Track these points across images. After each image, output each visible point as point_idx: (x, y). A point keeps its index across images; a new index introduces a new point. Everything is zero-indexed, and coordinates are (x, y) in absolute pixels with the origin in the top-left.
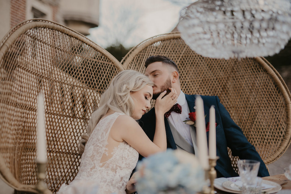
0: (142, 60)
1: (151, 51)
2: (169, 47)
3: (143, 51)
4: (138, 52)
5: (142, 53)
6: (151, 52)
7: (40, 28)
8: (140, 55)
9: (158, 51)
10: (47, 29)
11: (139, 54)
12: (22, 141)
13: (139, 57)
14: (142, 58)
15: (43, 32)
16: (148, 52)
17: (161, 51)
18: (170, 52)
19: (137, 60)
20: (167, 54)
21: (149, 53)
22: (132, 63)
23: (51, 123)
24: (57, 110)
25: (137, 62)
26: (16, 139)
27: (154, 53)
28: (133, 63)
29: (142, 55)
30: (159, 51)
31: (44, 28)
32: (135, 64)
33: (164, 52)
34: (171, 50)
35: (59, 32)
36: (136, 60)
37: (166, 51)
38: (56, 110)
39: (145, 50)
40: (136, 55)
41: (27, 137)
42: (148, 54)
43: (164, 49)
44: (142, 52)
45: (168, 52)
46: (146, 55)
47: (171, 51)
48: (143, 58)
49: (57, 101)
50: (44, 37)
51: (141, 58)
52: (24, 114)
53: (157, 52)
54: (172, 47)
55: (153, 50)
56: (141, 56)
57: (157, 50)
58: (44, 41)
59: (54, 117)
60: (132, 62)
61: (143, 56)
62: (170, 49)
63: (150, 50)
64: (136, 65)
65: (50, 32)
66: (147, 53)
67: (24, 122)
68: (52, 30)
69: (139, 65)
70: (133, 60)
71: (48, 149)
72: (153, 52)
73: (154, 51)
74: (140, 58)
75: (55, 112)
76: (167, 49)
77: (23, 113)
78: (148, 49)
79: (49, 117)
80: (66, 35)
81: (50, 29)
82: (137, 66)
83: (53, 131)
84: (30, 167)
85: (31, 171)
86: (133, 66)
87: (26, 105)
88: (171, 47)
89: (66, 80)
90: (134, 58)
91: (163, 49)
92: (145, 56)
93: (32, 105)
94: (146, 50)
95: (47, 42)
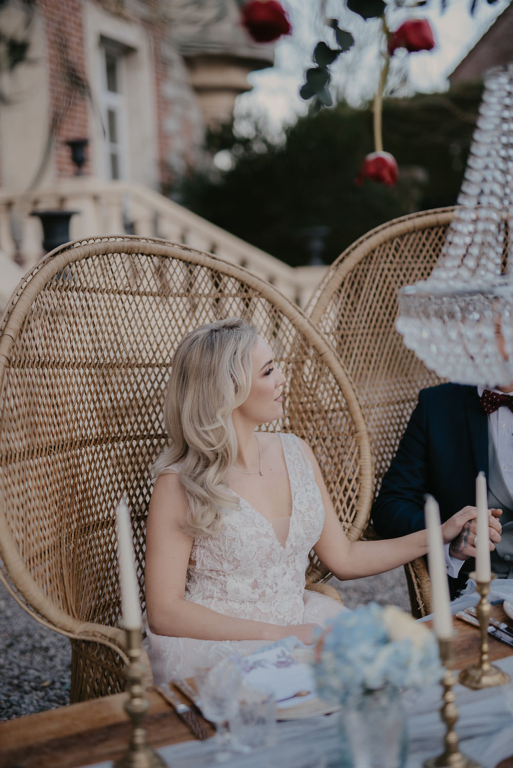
0: (364, 282)
1: (384, 258)
2: (427, 247)
3: (365, 260)
4: (353, 265)
5: (362, 265)
6: (383, 261)
7: (77, 263)
8: (358, 270)
9: (400, 257)
10: (94, 257)
11: (357, 268)
12: (74, 517)
13: (355, 276)
14: (363, 277)
15: (86, 269)
16: (378, 262)
17: (406, 257)
18: (428, 258)
19: (351, 282)
20: (422, 262)
21: (380, 263)
22: (340, 291)
23: (133, 459)
24: (142, 427)
25: (351, 288)
26: (61, 521)
27: (391, 262)
28: (343, 291)
29: (363, 270)
30: (403, 258)
31: (87, 258)
32: (347, 293)
33: (415, 258)
34: (431, 252)
35: (123, 254)
36: (349, 283)
37: (418, 257)
38: (139, 429)
39: (369, 258)
40: (348, 272)
41: (85, 504)
42: (376, 267)
43: (415, 251)
44: (363, 262)
45: (425, 257)
46: (373, 269)
47: (431, 257)
48: (366, 276)
49: (139, 407)
50: (89, 278)
51: (361, 276)
52: (71, 461)
53: (399, 261)
54: (433, 246)
55: (388, 256)
56: (360, 272)
57: (397, 256)
58: (91, 286)
59: (138, 445)
60: (341, 288)
61: (365, 271)
62: (428, 251)
63: (382, 257)
64: (349, 297)
65: (102, 261)
66: (375, 263)
67: (73, 477)
68: (105, 257)
69: (357, 295)
70: (342, 285)
71: (133, 515)
72: (388, 261)
73: (391, 257)
74: (358, 277)
75: (138, 433)
76: (421, 251)
77: (68, 459)
78: (376, 253)
79: (125, 447)
80: (140, 256)
81: (101, 256)
82: (352, 298)
83: (139, 475)
84: (100, 562)
85: (102, 569)
86: (344, 298)
87: (72, 439)
88: (431, 245)
89: (154, 356)
90: (345, 279)
91: (412, 252)
92: (370, 271)
93: (86, 434)
94: (372, 258)
95: (97, 286)
